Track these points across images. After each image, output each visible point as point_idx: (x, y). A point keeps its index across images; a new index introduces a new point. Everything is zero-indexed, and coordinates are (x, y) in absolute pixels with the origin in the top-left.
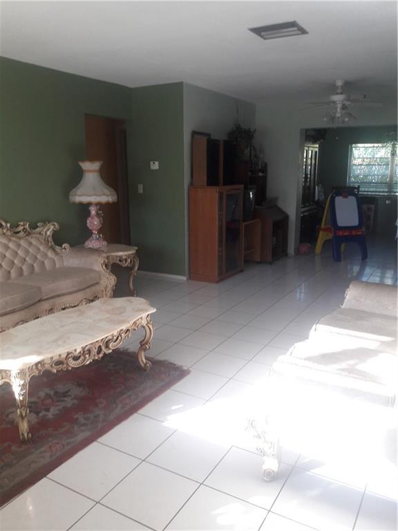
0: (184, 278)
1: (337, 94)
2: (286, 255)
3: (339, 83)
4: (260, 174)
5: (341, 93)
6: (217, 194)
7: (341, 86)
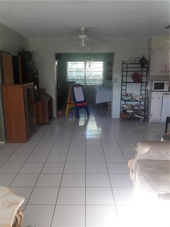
0: (3, 143)
1: (82, 35)
2: (53, 117)
3: (83, 29)
4: (36, 76)
5: (84, 34)
6: (22, 89)
7: (84, 31)
